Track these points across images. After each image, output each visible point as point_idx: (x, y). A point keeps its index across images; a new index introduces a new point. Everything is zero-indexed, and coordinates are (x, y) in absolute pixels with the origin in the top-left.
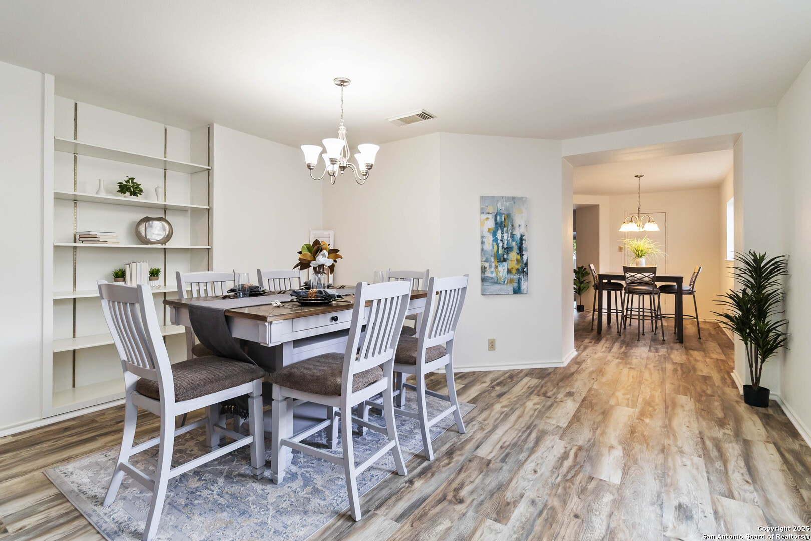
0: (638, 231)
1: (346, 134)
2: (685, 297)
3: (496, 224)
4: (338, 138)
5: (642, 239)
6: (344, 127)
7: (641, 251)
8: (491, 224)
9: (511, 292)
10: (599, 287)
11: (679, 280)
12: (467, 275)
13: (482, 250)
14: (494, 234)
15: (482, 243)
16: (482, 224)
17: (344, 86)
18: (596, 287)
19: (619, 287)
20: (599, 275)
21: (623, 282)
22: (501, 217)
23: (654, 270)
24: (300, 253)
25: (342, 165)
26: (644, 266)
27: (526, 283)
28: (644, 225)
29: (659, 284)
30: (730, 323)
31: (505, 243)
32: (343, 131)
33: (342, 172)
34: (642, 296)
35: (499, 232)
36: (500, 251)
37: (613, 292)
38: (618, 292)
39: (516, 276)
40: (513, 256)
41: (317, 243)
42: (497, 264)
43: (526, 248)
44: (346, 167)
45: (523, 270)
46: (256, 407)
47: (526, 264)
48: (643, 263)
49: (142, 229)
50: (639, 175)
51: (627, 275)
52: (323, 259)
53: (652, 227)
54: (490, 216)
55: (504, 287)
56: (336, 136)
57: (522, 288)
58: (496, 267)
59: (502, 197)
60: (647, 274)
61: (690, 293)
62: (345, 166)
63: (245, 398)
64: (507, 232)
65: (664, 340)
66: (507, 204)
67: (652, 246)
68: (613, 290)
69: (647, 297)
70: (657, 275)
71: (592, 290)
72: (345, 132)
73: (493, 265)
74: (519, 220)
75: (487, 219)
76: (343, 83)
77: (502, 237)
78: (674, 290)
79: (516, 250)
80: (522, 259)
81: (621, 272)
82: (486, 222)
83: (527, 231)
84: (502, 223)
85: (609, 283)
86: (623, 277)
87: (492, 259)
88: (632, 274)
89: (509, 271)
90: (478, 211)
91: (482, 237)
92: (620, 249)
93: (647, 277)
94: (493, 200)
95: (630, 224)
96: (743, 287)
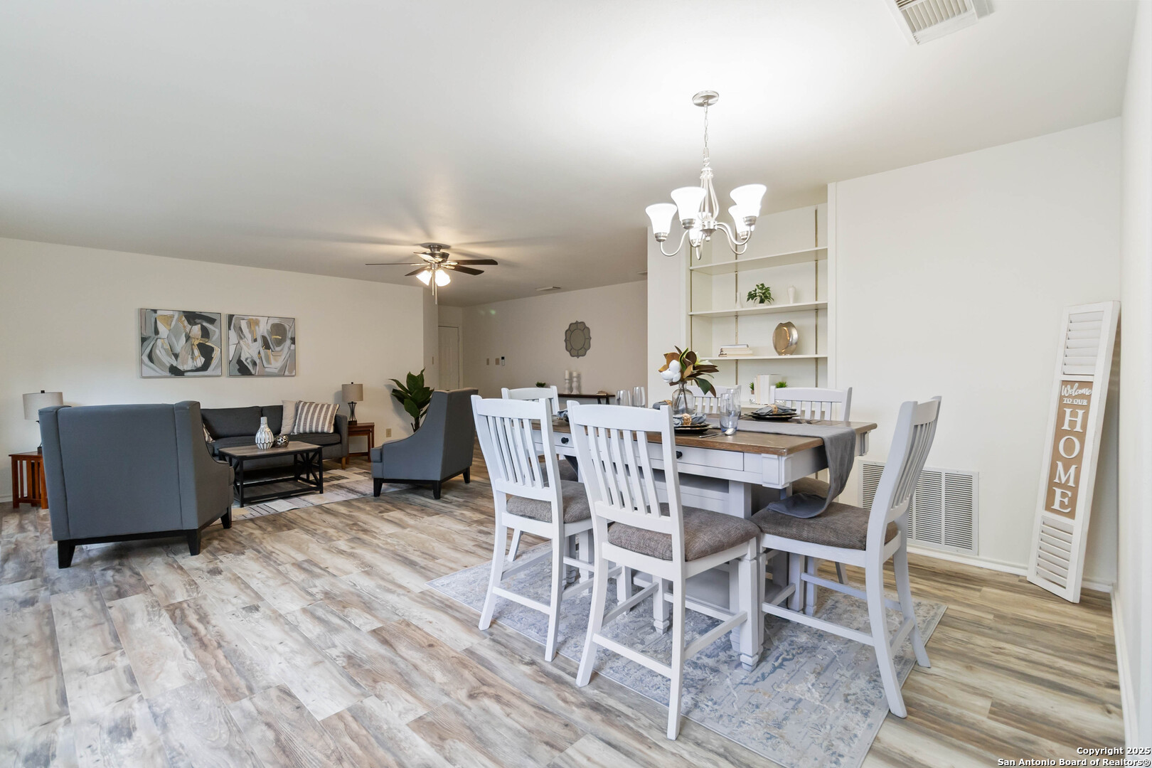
1: (712, 179)
4: (700, 186)
6: (709, 169)
17: (709, 105)
25: (706, 228)
32: (707, 175)
33: (708, 238)
44: (714, 230)
56: (697, 182)
62: (712, 228)
72: (710, 176)
76: (706, 100)
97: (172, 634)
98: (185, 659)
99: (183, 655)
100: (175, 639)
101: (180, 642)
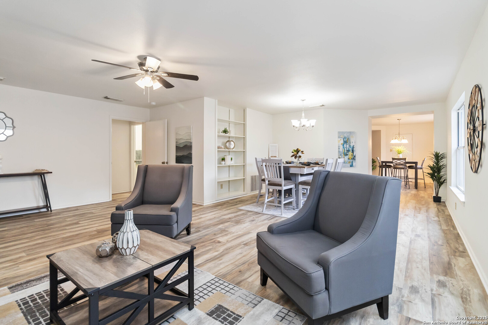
0: (398, 143)
2: (419, 170)
3: (344, 141)
5: (400, 146)
7: (400, 151)
8: (342, 142)
9: (350, 166)
10: (381, 167)
11: (416, 163)
12: (333, 159)
13: (339, 151)
14: (343, 145)
15: (339, 148)
16: (339, 141)
18: (380, 167)
19: (390, 166)
20: (382, 161)
21: (392, 165)
22: (346, 139)
23: (405, 159)
24: (292, 152)
26: (401, 157)
27: (355, 163)
28: (401, 140)
29: (408, 165)
30: (429, 175)
31: (347, 148)
32: (303, 115)
34: (400, 170)
35: (345, 144)
36: (345, 152)
37: (387, 169)
38: (390, 169)
39: (351, 161)
40: (350, 153)
41: (298, 149)
42: (344, 156)
43: (355, 151)
45: (354, 158)
46: (294, 192)
47: (355, 156)
48: (401, 156)
49: (228, 144)
50: (399, 119)
51: (394, 161)
52: (300, 154)
53: (405, 141)
54: (342, 139)
55: (347, 164)
57: (353, 165)
58: (344, 157)
59: (346, 132)
60: (402, 161)
61: (421, 169)
63: (291, 189)
64: (348, 144)
65: (409, 188)
66: (348, 134)
67: (405, 149)
68: (388, 168)
69: (402, 170)
70: (406, 161)
71: (378, 168)
73: (343, 156)
74: (352, 140)
75: (341, 140)
76: (303, 100)
77: (346, 147)
78: (414, 167)
79: (351, 151)
80: (353, 154)
81: (391, 160)
82: (340, 141)
83: (355, 144)
84: (346, 141)
85: (385, 165)
86: (392, 162)
87: (343, 154)
88: (396, 161)
89: (349, 159)
90: (337, 137)
91: (339, 146)
92: (391, 151)
93: (402, 162)
94: (343, 133)
95: (395, 140)
96: (433, 163)
97: (458, 276)
98: (455, 264)
99: (456, 266)
100: (457, 273)
101: (456, 271)
